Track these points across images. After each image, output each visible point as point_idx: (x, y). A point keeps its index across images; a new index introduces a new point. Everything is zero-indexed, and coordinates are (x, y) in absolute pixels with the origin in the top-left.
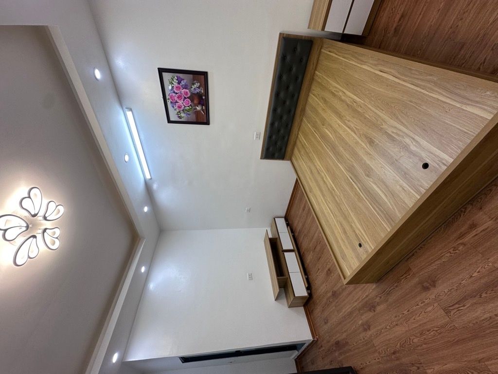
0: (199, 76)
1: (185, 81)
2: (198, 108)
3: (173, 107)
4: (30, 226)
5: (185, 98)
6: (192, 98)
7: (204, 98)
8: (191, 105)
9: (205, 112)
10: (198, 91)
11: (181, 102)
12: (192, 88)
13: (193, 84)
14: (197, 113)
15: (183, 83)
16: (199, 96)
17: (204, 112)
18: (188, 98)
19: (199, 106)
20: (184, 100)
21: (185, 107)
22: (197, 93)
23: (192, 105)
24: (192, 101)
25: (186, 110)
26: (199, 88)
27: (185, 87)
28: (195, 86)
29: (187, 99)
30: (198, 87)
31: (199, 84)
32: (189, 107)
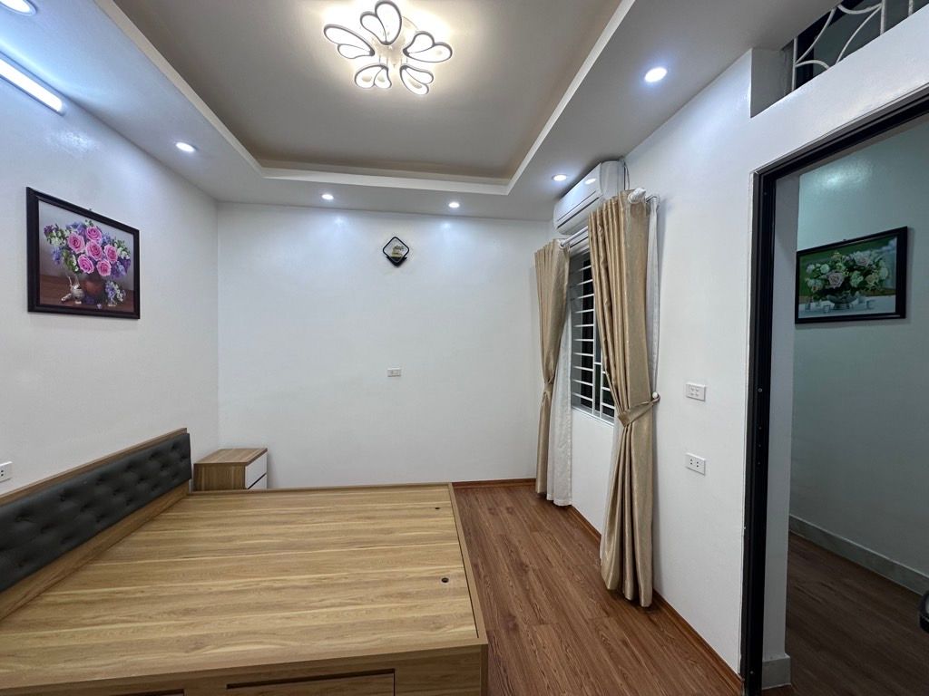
0: (132, 303)
1: (124, 273)
2: (76, 287)
3: (75, 226)
4: (390, 47)
5: (95, 263)
6: (94, 277)
7: (99, 306)
8: (80, 271)
9: (68, 305)
10: (111, 295)
11: (85, 249)
12: (115, 283)
13: (120, 288)
14: (64, 282)
15: (121, 268)
16: (102, 296)
17: (67, 300)
18: (96, 269)
19: (80, 291)
20: (90, 258)
21: (77, 256)
22: (107, 294)
23: (83, 276)
24: (90, 277)
25: (69, 256)
26: (115, 298)
27: (114, 271)
28: (118, 292)
29: (93, 268)
30: (116, 296)
31: (122, 300)
32: (77, 265)
